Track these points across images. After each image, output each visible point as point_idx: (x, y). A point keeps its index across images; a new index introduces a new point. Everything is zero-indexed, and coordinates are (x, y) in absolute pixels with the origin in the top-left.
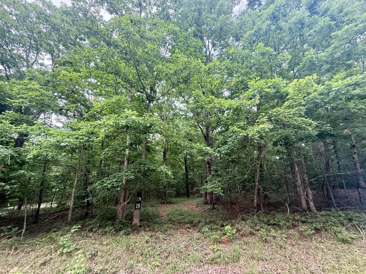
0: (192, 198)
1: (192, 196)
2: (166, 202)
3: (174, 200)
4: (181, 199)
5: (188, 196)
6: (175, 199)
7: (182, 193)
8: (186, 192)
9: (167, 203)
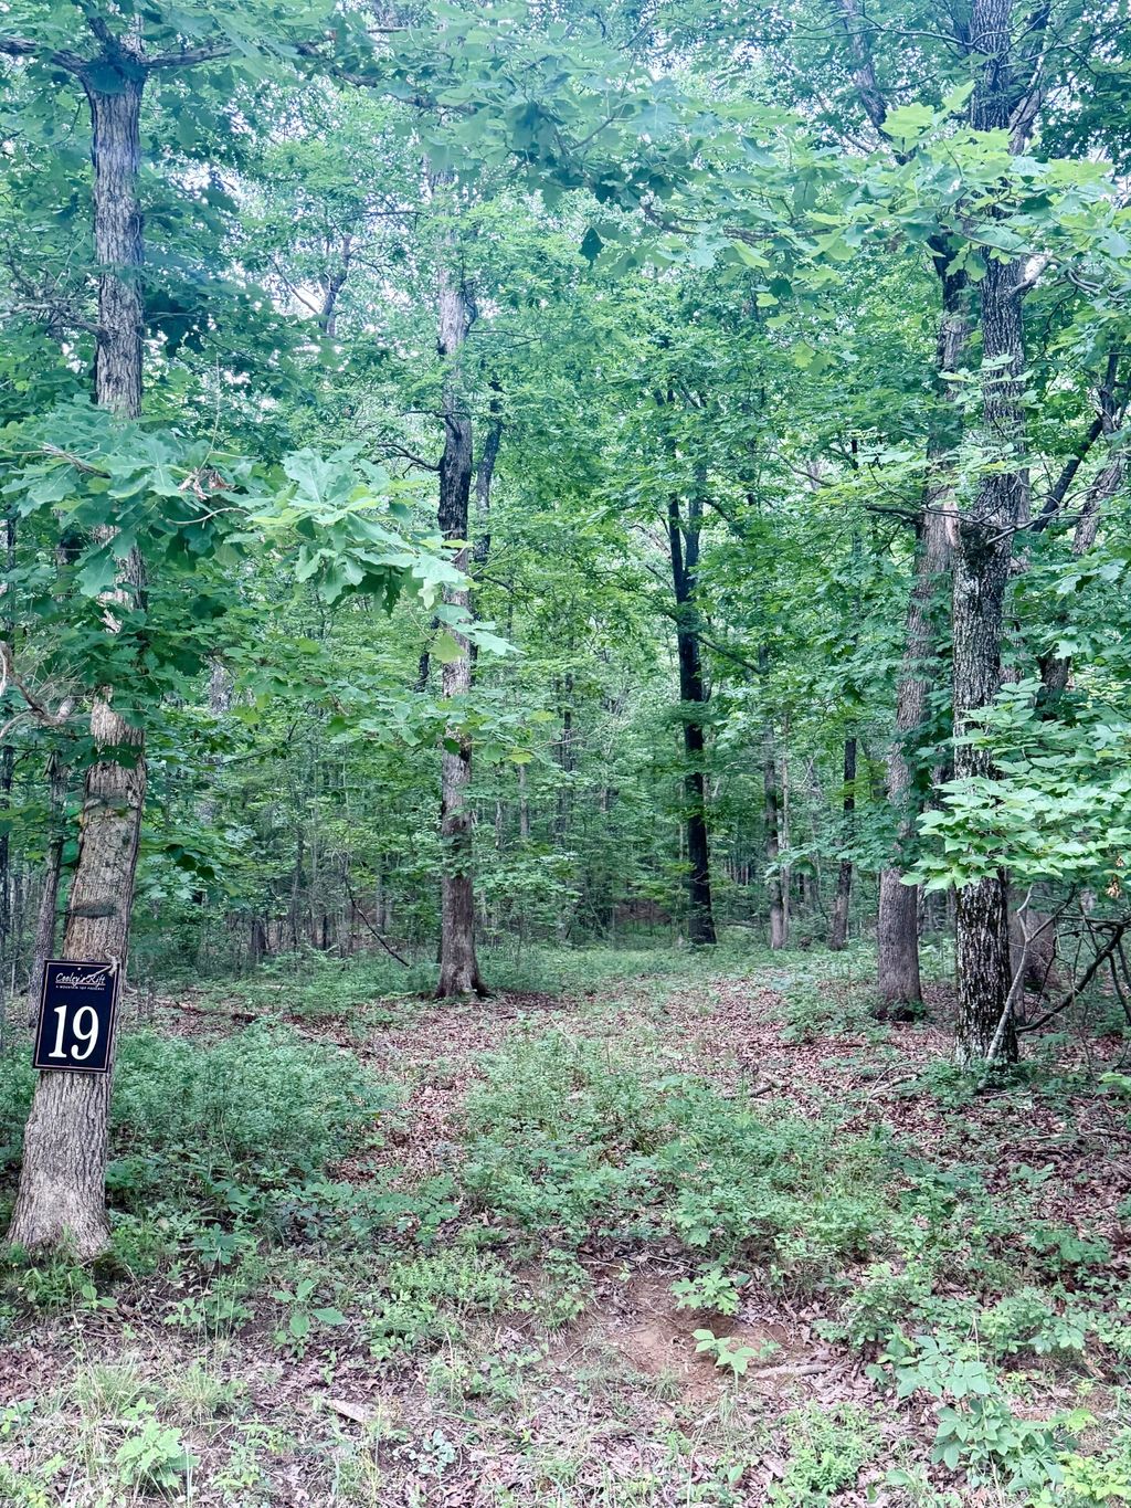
0: (743, 948)
1: (742, 931)
2: (475, 983)
3: (558, 960)
4: (637, 956)
5: (705, 934)
6: (576, 956)
7: (650, 904)
8: (684, 894)
9: (482, 993)
